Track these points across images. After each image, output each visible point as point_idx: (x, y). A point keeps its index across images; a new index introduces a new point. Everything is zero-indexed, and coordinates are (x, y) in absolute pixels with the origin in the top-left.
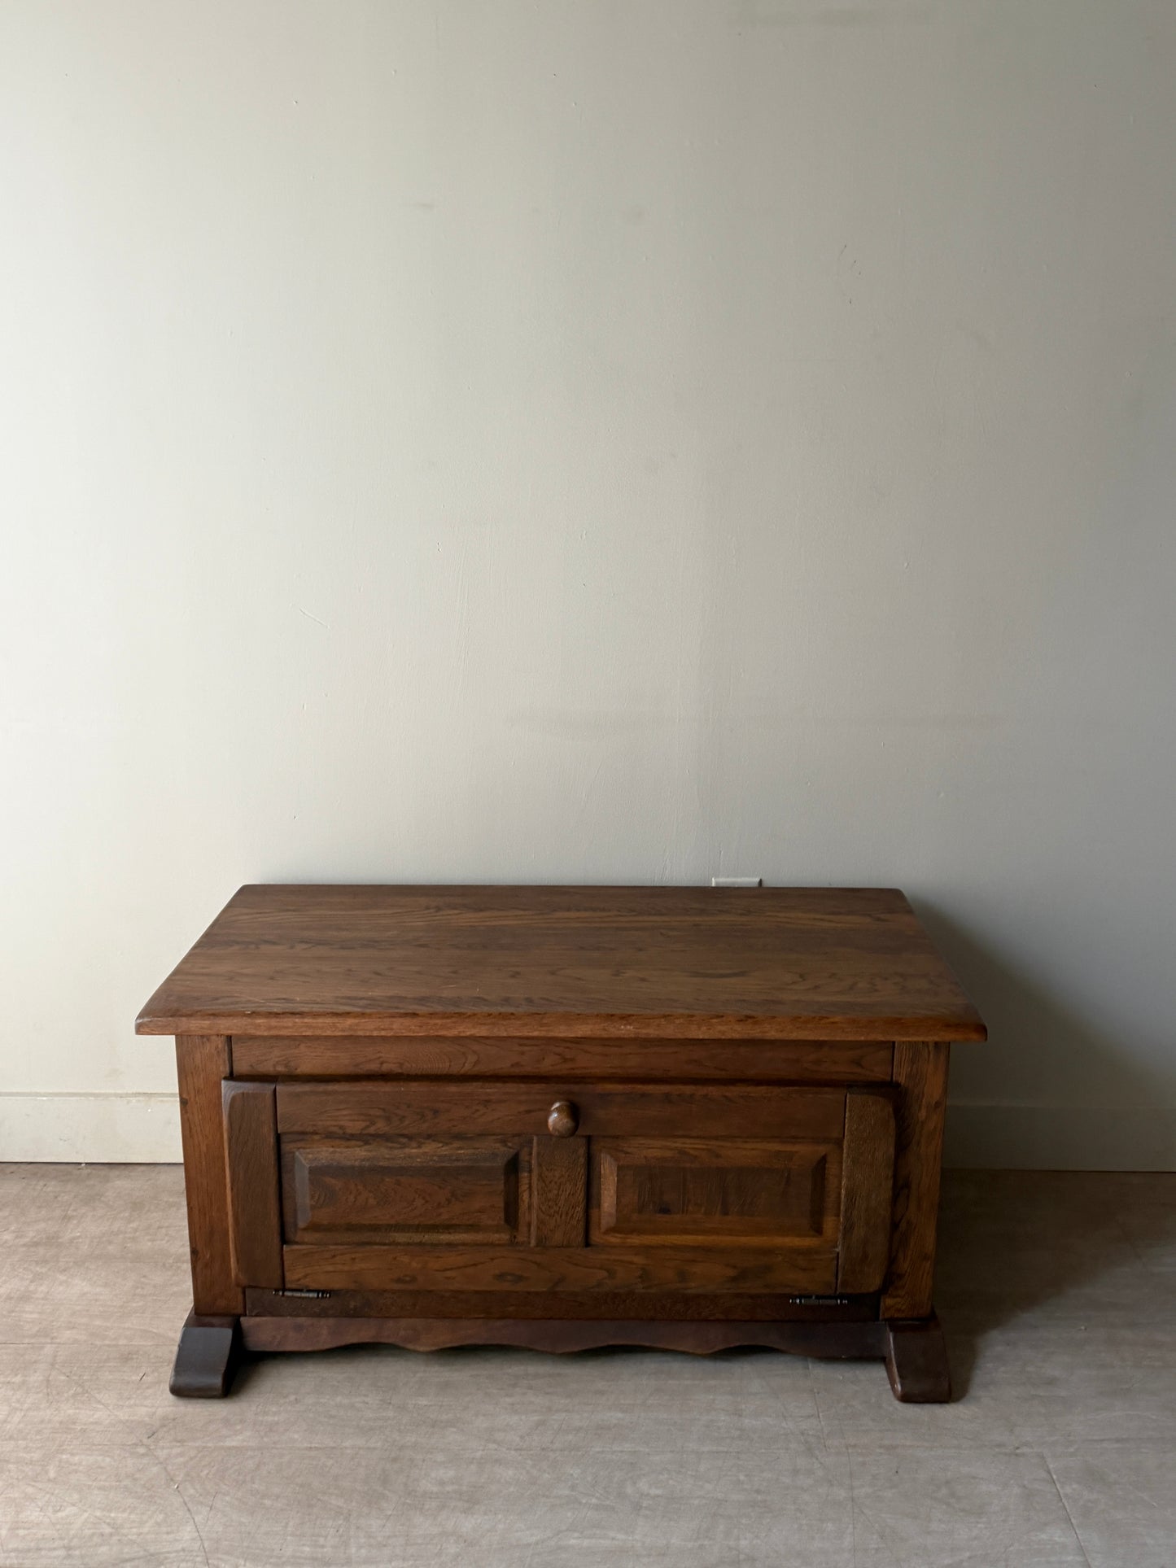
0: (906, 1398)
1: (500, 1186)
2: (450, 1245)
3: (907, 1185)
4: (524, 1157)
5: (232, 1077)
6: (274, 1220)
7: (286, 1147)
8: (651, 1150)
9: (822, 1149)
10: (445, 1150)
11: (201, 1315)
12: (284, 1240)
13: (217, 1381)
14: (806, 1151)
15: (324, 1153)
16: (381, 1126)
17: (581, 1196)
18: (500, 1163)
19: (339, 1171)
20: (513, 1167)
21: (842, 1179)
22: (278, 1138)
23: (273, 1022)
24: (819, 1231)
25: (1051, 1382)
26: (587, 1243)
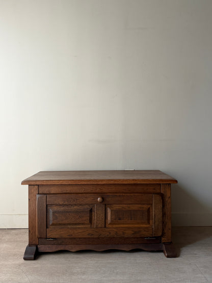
0: (168, 257)
1: (89, 215)
2: (79, 228)
3: (165, 214)
4: (93, 209)
5: (38, 194)
6: (45, 223)
7: (48, 208)
8: (116, 207)
9: (149, 206)
10: (78, 208)
11: (30, 245)
12: (47, 228)
13: (33, 256)
14: (146, 206)
15: (55, 208)
16: (66, 203)
17: (104, 216)
18: (89, 210)
19: (58, 212)
20: (91, 211)
21: (153, 212)
22: (47, 205)
23: (47, 182)
24: (149, 223)
25: (196, 254)
26: (105, 227)
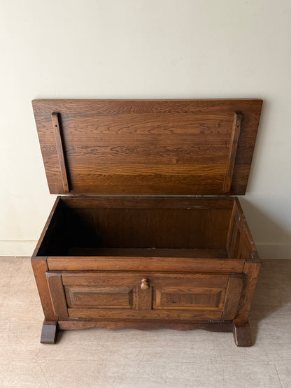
1: (128, 297)
2: (114, 309)
3: (244, 296)
4: (134, 290)
5: (49, 271)
6: (65, 304)
7: (66, 288)
8: (171, 289)
9: (220, 289)
10: (111, 289)
12: (68, 307)
13: (53, 340)
14: (215, 290)
15: (77, 290)
16: (93, 284)
17: (150, 299)
18: (127, 292)
19: (82, 294)
20: (131, 292)
21: (225, 296)
22: (64, 286)
24: (218, 307)
26: (152, 309)
